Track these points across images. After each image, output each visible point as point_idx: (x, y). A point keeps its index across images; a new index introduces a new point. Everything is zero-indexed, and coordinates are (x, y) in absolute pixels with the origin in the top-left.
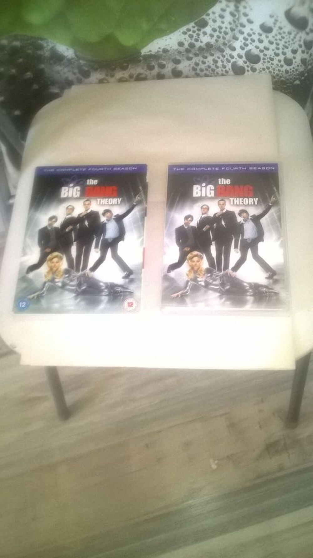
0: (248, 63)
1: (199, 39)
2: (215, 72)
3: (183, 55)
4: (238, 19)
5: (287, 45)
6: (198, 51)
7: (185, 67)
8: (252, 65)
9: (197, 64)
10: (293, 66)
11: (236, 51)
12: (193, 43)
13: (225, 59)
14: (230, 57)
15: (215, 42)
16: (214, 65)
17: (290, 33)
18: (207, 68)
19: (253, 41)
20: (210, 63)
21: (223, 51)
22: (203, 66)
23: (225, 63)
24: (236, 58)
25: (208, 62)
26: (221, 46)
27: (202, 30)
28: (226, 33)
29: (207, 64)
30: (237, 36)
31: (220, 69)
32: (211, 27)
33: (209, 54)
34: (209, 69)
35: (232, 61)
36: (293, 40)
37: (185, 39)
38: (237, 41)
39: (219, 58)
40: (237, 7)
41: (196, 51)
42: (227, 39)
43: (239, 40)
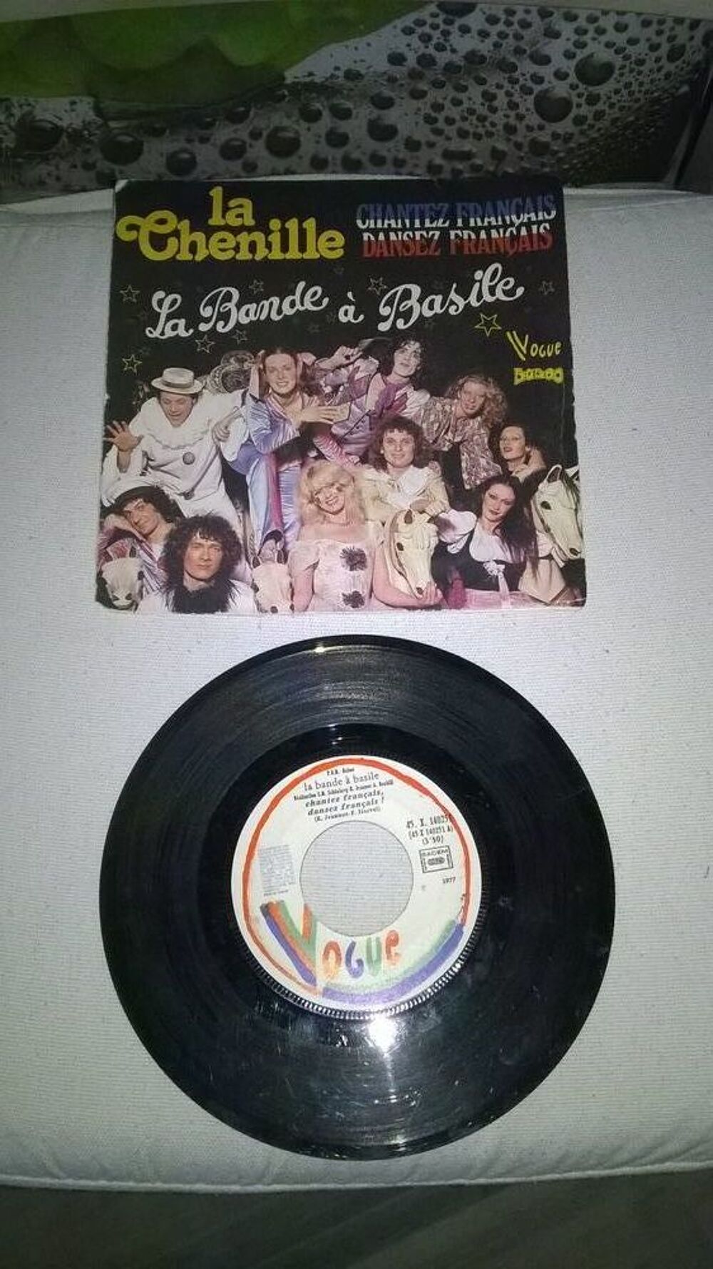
0: (582, 87)
1: (447, 45)
2: (487, 124)
3: (402, 85)
6: (443, 75)
7: (406, 115)
8: (590, 89)
9: (438, 107)
11: (551, 64)
12: (430, 55)
13: (517, 87)
14: (532, 79)
15: (492, 48)
16: (486, 107)
18: (466, 115)
19: (601, 31)
20: (474, 103)
21: (514, 68)
22: (455, 112)
23: (516, 99)
24: (550, 82)
25: (470, 99)
26: (508, 56)
27: (459, 22)
28: (525, 25)
29: (465, 105)
30: (557, 27)
31: (500, 113)
32: (484, 13)
33: (471, 81)
34: (470, 117)
35: (537, 89)
37: (409, 45)
38: (553, 41)
39: (499, 86)
41: (436, 74)
42: (527, 38)
43: (564, 36)
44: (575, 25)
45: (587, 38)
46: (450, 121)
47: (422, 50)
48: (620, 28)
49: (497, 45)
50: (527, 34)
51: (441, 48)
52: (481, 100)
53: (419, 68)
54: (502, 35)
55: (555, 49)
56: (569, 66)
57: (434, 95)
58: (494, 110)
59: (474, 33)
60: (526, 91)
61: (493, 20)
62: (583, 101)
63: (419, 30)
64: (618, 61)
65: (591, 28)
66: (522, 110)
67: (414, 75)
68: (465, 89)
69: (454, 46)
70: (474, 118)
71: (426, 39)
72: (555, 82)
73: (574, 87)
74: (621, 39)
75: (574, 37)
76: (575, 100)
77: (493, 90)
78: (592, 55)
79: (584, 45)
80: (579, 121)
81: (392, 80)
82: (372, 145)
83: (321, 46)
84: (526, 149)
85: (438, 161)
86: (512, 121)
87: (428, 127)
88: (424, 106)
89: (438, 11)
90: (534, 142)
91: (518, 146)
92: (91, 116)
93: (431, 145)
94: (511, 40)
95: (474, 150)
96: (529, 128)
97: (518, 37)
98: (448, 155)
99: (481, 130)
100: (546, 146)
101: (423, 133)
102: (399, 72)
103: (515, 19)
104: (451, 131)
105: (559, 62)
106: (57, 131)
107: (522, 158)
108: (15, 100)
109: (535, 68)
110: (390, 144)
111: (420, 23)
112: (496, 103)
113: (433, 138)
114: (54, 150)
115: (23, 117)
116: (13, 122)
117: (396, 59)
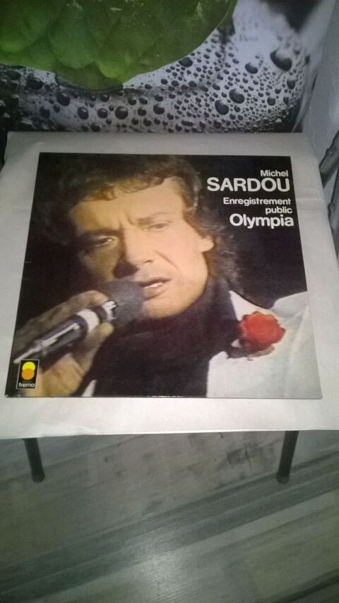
4: (223, 59)
5: (271, 85)
10: (276, 105)
17: (274, 74)
27: (187, 69)
36: (277, 80)
40: (223, 48)
44: (228, 76)
45: (233, 82)
46: (184, 109)
47: (174, 79)
48: (246, 81)
49: (201, 80)
50: (211, 76)
51: (180, 79)
52: (195, 101)
53: (172, 86)
54: (203, 76)
55: (222, 84)
56: (227, 92)
57: (178, 97)
58: (200, 106)
59: (192, 74)
60: (212, 100)
61: (199, 70)
62: (233, 108)
63: (172, 71)
64: (245, 95)
65: (234, 78)
66: (210, 107)
67: (171, 89)
68: (189, 96)
69: (186, 79)
70: (193, 108)
71: (175, 75)
72: (222, 98)
73: (229, 101)
74: (246, 86)
75: (228, 81)
76: (230, 107)
77: (200, 98)
78: (234, 90)
79: (232, 85)
80: (232, 117)
81: (162, 90)
82: (155, 115)
83: (137, 74)
84: (213, 124)
85: (180, 125)
86: (207, 112)
87: (176, 110)
88: (175, 101)
89: (178, 64)
90: (215, 122)
91: (210, 122)
92: (54, 81)
93: (177, 118)
94: (205, 78)
95: (193, 122)
96: (214, 116)
97: (208, 78)
98: (184, 123)
99: (195, 114)
100: (220, 124)
101: (174, 112)
102: (164, 86)
103: (207, 70)
104: (184, 113)
105: (223, 90)
106: (41, 84)
107: (211, 128)
108: (27, 68)
109: (214, 91)
110: (162, 116)
111: (173, 68)
112: (201, 103)
113: (178, 115)
114: (39, 91)
115: (30, 75)
116: (26, 76)
117: (164, 82)
